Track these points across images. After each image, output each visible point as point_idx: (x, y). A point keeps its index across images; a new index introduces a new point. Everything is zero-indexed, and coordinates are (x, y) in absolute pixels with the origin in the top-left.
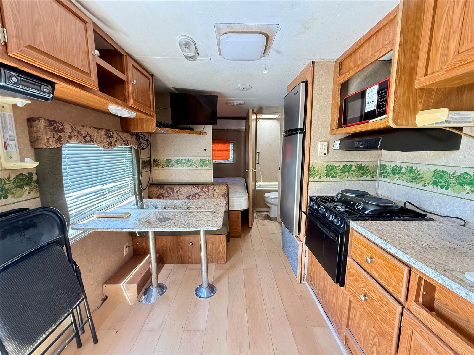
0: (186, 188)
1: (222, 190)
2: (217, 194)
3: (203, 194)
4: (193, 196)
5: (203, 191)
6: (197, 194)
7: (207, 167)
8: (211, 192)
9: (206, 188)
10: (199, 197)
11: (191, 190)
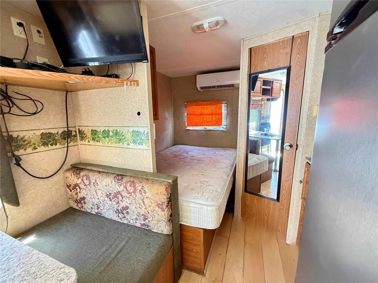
1: (157, 194)
2: (149, 200)
3: (128, 195)
4: (115, 196)
5: (127, 190)
6: (119, 193)
7: (142, 145)
8: (138, 195)
9: (131, 186)
10: (123, 198)
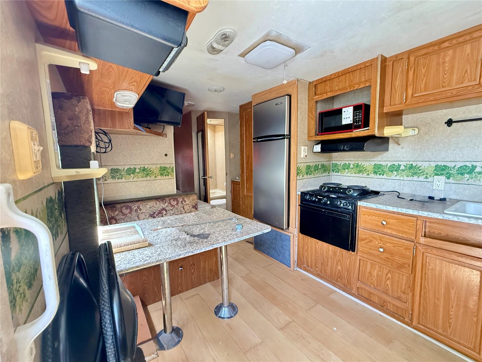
0: (149, 203)
1: (193, 200)
2: (188, 206)
3: (172, 208)
4: (159, 213)
5: (171, 205)
6: (164, 209)
7: (168, 176)
8: (180, 205)
9: (174, 201)
10: (167, 212)
11: (155, 205)
